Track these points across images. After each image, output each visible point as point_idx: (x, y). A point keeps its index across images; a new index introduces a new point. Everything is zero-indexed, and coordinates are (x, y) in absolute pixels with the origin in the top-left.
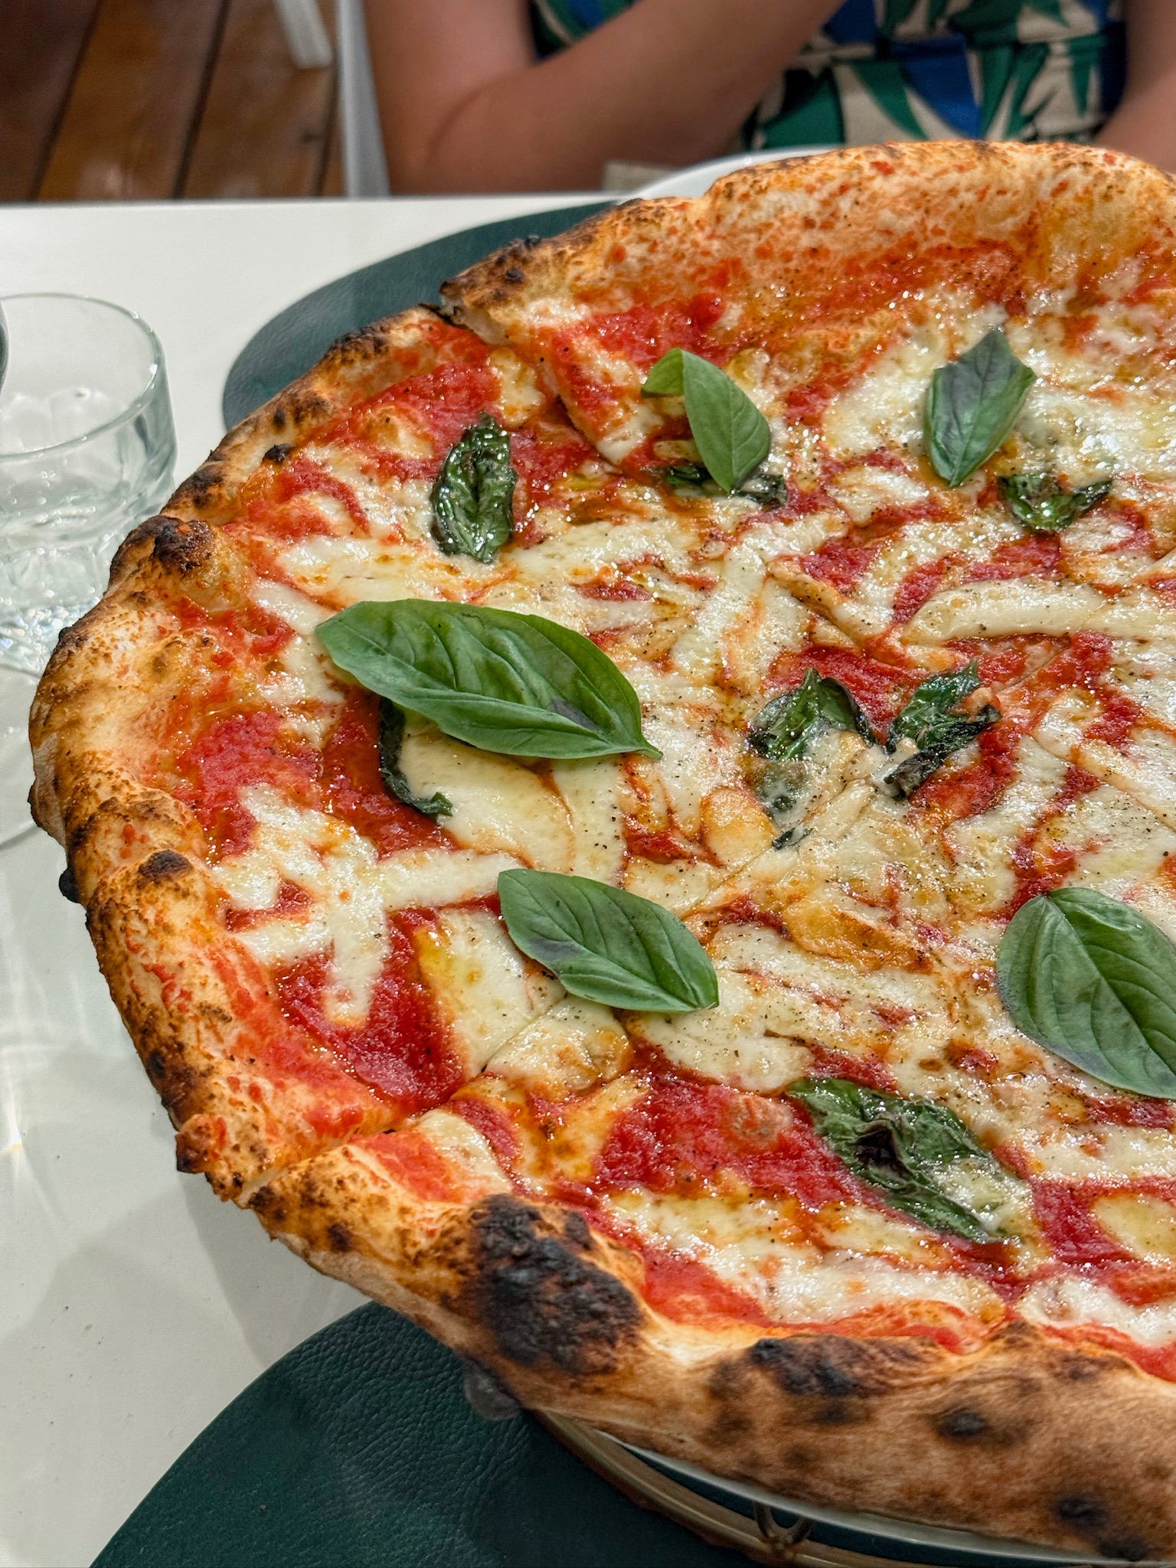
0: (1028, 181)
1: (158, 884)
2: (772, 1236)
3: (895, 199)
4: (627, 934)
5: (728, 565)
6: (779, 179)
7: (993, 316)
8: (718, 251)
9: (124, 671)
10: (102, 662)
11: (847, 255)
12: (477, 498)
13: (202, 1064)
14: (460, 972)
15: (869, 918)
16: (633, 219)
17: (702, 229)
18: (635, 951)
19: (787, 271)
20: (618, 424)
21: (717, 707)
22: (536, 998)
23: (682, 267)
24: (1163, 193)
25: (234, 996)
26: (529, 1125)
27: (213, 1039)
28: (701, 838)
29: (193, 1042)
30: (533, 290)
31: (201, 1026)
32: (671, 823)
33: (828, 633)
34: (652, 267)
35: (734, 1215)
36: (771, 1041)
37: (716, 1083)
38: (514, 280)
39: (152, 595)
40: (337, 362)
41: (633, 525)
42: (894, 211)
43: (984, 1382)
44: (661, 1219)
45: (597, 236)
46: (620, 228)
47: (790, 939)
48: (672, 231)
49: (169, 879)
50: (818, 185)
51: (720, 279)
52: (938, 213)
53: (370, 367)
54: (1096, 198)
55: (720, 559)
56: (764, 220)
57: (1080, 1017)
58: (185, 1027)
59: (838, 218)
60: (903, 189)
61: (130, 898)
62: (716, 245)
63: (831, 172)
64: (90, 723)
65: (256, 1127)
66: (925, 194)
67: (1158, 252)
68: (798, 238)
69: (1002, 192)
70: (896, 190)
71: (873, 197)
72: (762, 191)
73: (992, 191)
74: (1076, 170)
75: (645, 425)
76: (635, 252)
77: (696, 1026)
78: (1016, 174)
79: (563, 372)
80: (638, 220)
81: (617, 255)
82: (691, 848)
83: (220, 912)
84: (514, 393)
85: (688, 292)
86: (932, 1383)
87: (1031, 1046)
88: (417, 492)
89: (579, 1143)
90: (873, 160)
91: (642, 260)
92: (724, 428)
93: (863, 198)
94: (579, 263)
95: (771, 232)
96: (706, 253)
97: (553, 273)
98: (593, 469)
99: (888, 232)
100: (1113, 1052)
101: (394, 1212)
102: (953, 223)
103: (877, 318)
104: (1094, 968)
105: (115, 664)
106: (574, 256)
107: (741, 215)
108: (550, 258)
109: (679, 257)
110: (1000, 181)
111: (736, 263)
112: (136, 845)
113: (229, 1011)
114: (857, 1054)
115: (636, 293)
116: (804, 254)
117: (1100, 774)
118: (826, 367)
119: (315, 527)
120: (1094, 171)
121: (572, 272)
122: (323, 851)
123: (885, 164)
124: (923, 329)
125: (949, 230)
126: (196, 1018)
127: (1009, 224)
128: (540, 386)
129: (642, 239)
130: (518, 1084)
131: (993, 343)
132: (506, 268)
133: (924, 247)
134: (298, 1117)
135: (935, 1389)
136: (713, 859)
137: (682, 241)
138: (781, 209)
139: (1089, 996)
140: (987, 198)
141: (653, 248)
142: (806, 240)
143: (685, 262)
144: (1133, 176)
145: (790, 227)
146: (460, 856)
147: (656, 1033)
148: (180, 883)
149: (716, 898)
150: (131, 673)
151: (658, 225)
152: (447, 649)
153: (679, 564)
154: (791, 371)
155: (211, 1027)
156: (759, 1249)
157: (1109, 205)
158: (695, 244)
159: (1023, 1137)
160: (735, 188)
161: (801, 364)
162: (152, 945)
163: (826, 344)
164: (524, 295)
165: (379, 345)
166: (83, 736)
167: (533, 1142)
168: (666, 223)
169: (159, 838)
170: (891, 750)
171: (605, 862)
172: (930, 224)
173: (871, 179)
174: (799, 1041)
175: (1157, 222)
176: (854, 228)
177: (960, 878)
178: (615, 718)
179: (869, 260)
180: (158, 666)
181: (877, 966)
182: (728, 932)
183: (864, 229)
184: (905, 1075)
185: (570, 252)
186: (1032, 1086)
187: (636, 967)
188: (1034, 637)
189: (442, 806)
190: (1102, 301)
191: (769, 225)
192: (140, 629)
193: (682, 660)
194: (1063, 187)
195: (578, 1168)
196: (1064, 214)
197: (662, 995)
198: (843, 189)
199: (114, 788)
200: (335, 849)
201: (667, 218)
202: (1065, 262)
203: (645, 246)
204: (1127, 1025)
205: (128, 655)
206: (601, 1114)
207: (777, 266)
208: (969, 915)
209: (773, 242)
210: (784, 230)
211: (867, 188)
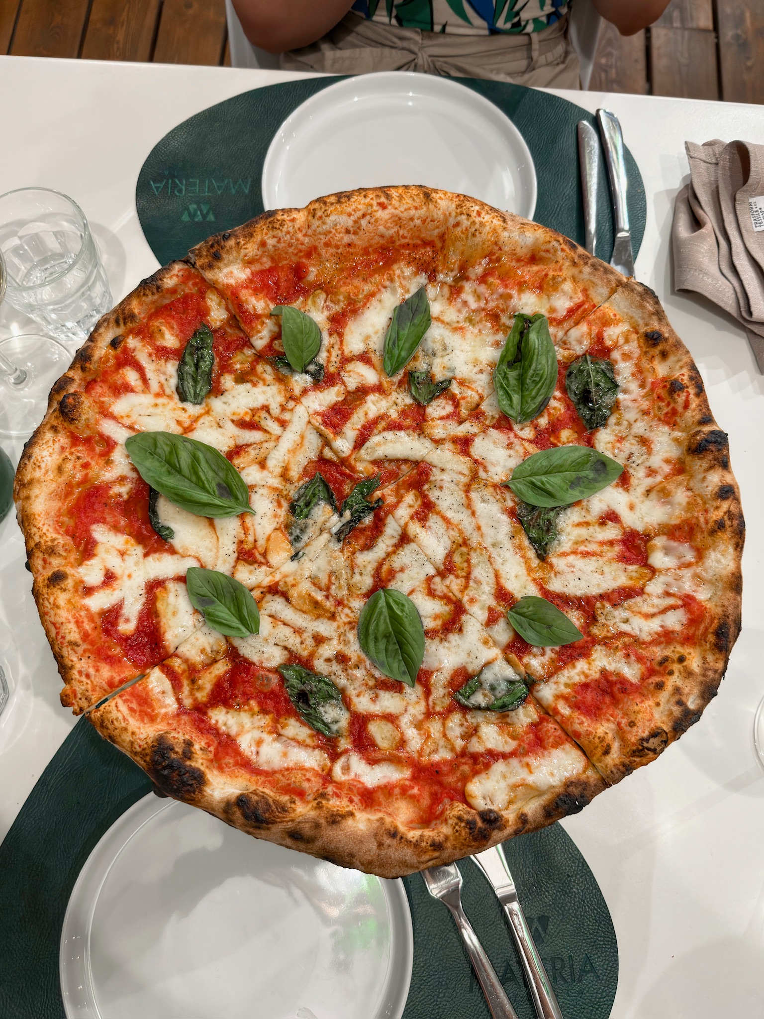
0: (445, 215)
1: (54, 587)
2: (262, 729)
3: (386, 221)
4: (232, 597)
5: (295, 414)
6: (336, 209)
7: (422, 279)
8: (308, 243)
9: (47, 471)
10: (37, 469)
11: (364, 246)
12: (197, 369)
13: (70, 664)
14: (170, 611)
15: (319, 596)
16: (271, 226)
17: (301, 231)
18: (234, 604)
19: (337, 253)
20: (259, 332)
21: (281, 487)
22: (197, 623)
23: (290, 250)
24: (500, 231)
25: (82, 634)
26: (188, 678)
27: (73, 653)
28: (264, 554)
29: (66, 655)
30: (226, 262)
31: (69, 649)
32: (255, 547)
33: (328, 454)
34: (278, 249)
35: (252, 719)
36: (276, 647)
37: (254, 664)
38: (217, 257)
39: (60, 428)
40: (142, 294)
41: (261, 388)
42: (385, 227)
43: (306, 822)
44: (227, 720)
45: (255, 234)
46: (265, 231)
47: (290, 603)
48: (288, 233)
49: (58, 585)
50: (353, 213)
51: (309, 255)
52: (405, 228)
53: (156, 297)
54: (470, 235)
55: (292, 410)
56: (328, 229)
57: (382, 645)
58: (63, 649)
59: (360, 230)
60: (390, 216)
61: (45, 591)
62: (307, 240)
63: (359, 207)
64: (33, 498)
65: (87, 691)
66: (400, 219)
67: (494, 257)
68: (342, 238)
69: (433, 221)
70: (387, 217)
71: (376, 221)
72: (328, 216)
73: (429, 220)
74: (464, 217)
75: (271, 331)
76: (271, 242)
77: (251, 640)
78: (440, 213)
79: (236, 306)
80: (273, 227)
81: (263, 244)
82: (261, 559)
83: (80, 589)
84: (216, 312)
85: (295, 259)
86: (289, 821)
87: (363, 656)
88: (171, 368)
89: (204, 686)
90: (379, 201)
91: (274, 246)
92: (300, 344)
93: (373, 220)
94: (246, 249)
95: (331, 235)
96: (302, 244)
97: (235, 253)
98: (249, 352)
99: (382, 236)
100: (390, 660)
101: (130, 734)
102: (410, 233)
103: (373, 280)
104: (390, 626)
105: (43, 471)
106: (244, 245)
107: (318, 227)
108: (234, 246)
109: (290, 245)
110: (433, 216)
111: (315, 248)
112: (48, 565)
113: (80, 642)
114: (305, 654)
115: (272, 259)
116: (345, 246)
117: (412, 537)
118: (349, 304)
119: (127, 388)
120: (471, 220)
121: (243, 252)
122: (122, 554)
123: (384, 203)
124: (393, 285)
125: (409, 236)
126: (67, 646)
127: (436, 232)
128: (227, 309)
129: (274, 237)
130: (186, 661)
131: (421, 294)
132: (215, 249)
133: (398, 243)
134: (104, 683)
135: (290, 823)
136: (267, 564)
137: (292, 239)
138: (336, 225)
139: (387, 637)
140: (427, 222)
141: (279, 241)
142: (347, 239)
143: (293, 248)
144: (487, 224)
145: (339, 233)
146: (176, 557)
147: (237, 642)
148: (63, 586)
149: (267, 581)
150: (50, 473)
151: (281, 231)
152: (177, 457)
153: (275, 410)
154: (335, 304)
155: (73, 649)
156: (257, 734)
157: (474, 239)
158: (297, 240)
159: (352, 692)
160: (317, 212)
161: (339, 301)
162: (52, 613)
163: (349, 295)
164: (221, 265)
165: (158, 288)
166: (31, 504)
167: (188, 685)
168: (285, 229)
169: (56, 563)
170: (341, 515)
171: (229, 563)
172: (401, 232)
173: (376, 211)
174: (286, 648)
175: (496, 243)
176: (368, 234)
177: (354, 580)
178: (240, 497)
179: (374, 248)
180: (60, 469)
181: (318, 617)
182: (269, 597)
183: (372, 234)
184: (320, 665)
185: (243, 242)
186: (359, 673)
187: (233, 612)
188: (406, 461)
189: (171, 533)
190: (467, 279)
191: (330, 232)
192: (53, 449)
193: (271, 463)
194: (457, 224)
195: (203, 697)
196: (457, 239)
197: (241, 626)
198: (364, 216)
199: (40, 537)
200: (128, 552)
201: (286, 226)
202: (454, 259)
203: (275, 240)
204: (397, 650)
205: (49, 463)
206: (213, 675)
207: (332, 250)
208: (355, 596)
209: (331, 240)
210: (337, 235)
211: (374, 216)
